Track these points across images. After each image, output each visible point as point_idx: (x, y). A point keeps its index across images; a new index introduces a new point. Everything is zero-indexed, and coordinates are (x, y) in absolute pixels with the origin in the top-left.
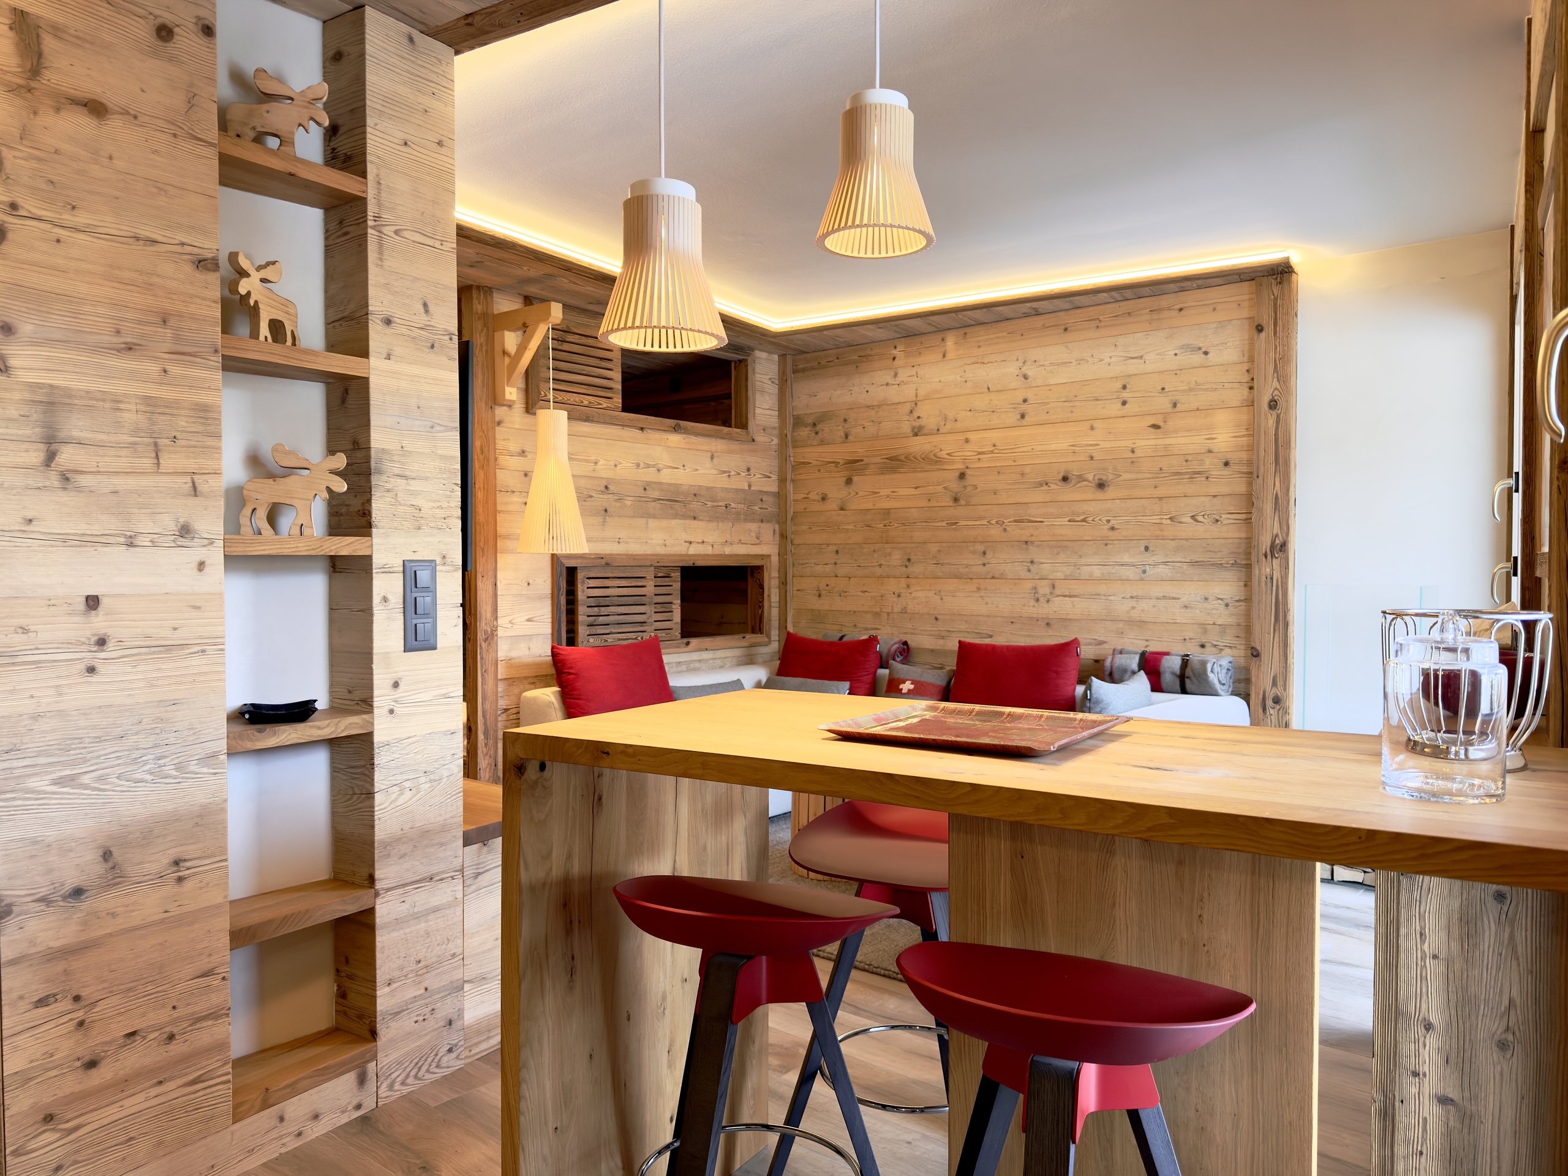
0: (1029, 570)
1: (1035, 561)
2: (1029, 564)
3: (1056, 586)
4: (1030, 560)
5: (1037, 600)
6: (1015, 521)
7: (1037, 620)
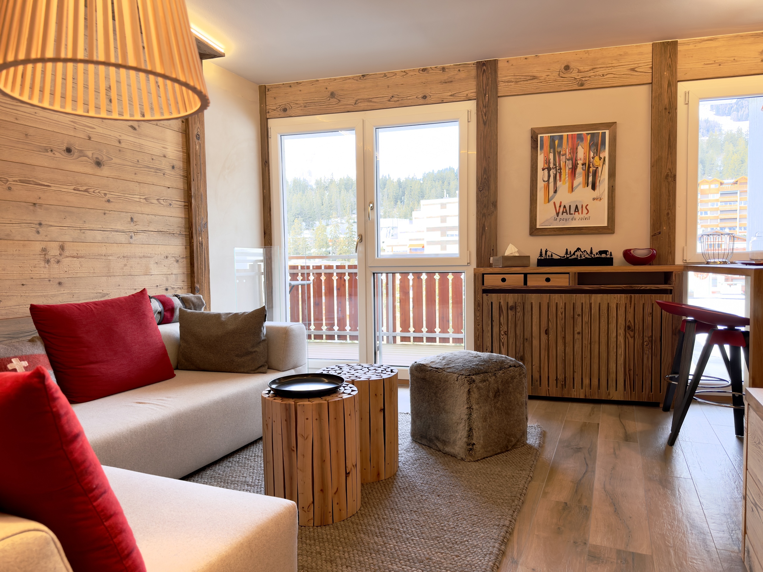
0: (38, 232)
1: (43, 223)
2: (37, 226)
3: (65, 248)
4: (38, 222)
5: (48, 261)
6: (21, 181)
7: (50, 280)
